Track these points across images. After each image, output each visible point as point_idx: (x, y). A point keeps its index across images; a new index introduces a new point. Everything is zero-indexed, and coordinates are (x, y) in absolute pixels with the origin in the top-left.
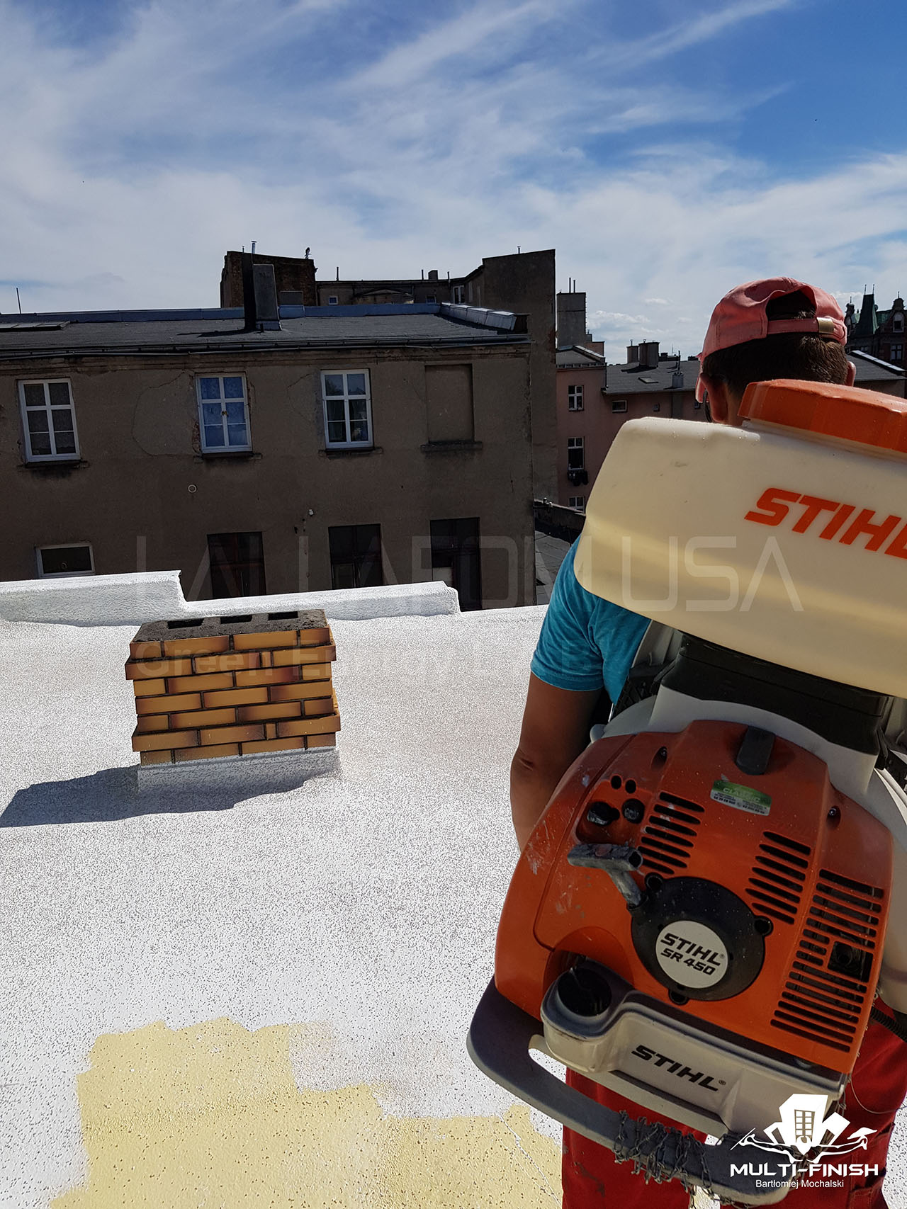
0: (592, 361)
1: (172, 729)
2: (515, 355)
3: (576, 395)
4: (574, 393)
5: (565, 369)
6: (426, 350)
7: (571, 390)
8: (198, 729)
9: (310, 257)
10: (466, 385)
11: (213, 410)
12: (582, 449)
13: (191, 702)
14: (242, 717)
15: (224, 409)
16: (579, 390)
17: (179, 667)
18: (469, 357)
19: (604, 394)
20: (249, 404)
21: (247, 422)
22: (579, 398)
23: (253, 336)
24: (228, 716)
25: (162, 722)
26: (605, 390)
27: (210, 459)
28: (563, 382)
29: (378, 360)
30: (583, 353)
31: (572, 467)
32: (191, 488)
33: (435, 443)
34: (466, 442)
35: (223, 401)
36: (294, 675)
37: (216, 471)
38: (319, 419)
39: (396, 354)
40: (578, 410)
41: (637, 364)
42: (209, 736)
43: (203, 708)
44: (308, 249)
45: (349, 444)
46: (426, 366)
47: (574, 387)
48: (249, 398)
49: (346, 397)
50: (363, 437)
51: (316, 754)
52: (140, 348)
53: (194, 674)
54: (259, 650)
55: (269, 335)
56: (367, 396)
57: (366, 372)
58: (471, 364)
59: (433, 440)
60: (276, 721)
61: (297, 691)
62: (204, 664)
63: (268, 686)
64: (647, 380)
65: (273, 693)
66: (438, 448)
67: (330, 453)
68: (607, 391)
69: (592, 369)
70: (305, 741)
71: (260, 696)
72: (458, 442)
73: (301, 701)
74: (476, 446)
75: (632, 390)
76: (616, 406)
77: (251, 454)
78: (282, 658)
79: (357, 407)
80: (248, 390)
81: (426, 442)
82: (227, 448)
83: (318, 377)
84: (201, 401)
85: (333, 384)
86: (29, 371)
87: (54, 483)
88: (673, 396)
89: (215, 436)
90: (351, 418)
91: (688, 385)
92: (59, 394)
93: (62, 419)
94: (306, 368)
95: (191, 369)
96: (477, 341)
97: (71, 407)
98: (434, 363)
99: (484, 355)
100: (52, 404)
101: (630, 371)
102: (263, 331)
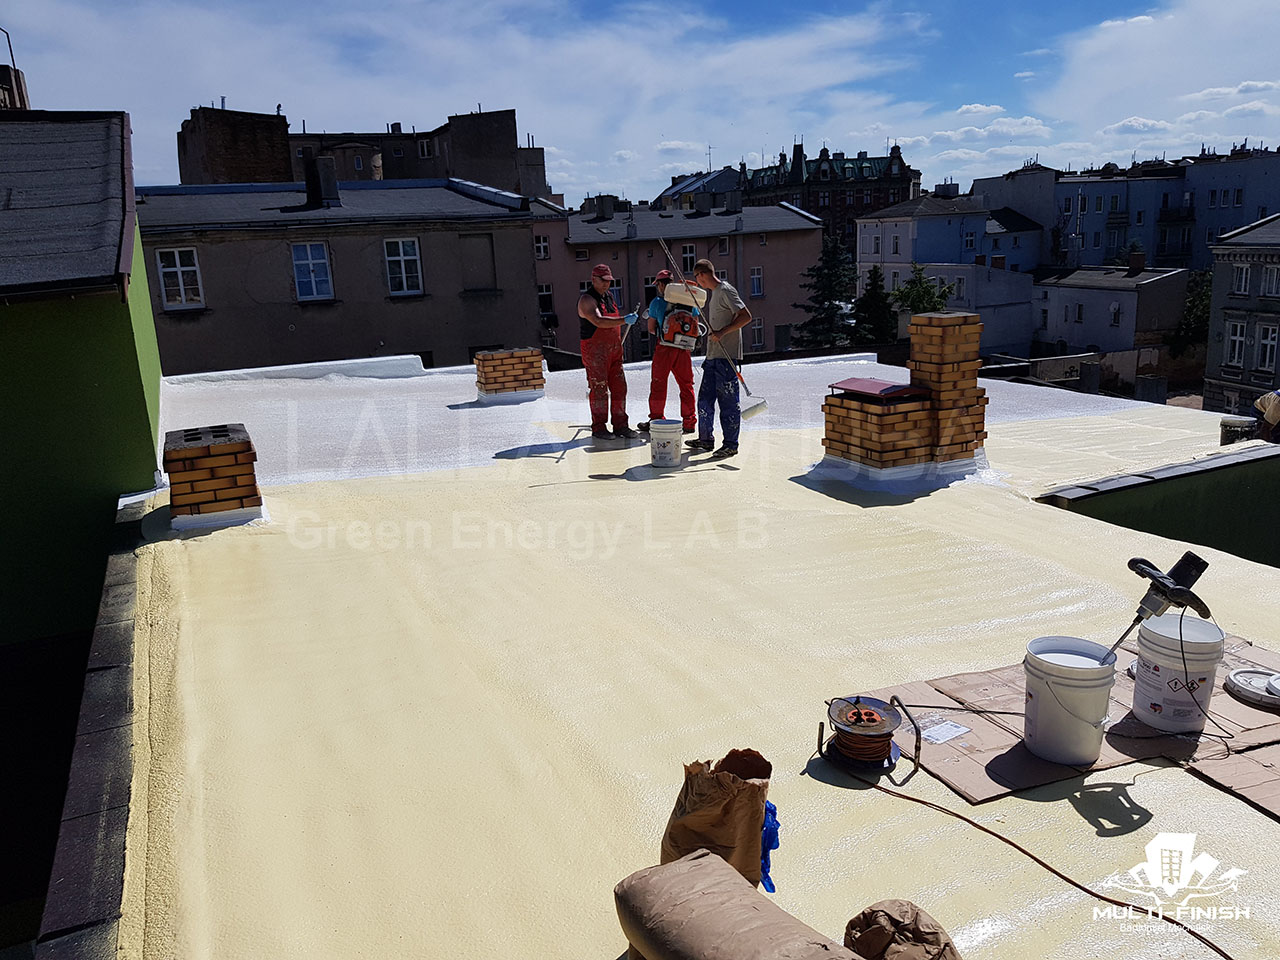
0: (554, 213)
1: (496, 383)
2: (523, 227)
3: (542, 245)
4: (540, 242)
6: (459, 224)
7: (537, 240)
8: (503, 383)
9: (281, 114)
10: (489, 248)
11: (304, 270)
12: (550, 295)
13: (501, 374)
14: (516, 378)
15: (311, 268)
16: (545, 240)
17: (499, 362)
18: (490, 228)
19: (567, 244)
20: (331, 265)
21: (329, 278)
22: (545, 248)
24: (512, 378)
25: (492, 380)
27: (304, 305)
29: (425, 231)
30: (546, 205)
31: (543, 311)
32: (292, 327)
33: (469, 291)
34: (491, 290)
35: (311, 262)
36: (531, 365)
37: (309, 314)
38: (384, 274)
39: (438, 226)
40: (544, 259)
41: (595, 215)
42: (507, 385)
44: (279, 106)
45: (405, 292)
46: (460, 235)
47: (539, 237)
48: (331, 259)
49: (402, 258)
51: (538, 391)
52: (249, 224)
53: (503, 365)
54: (520, 357)
56: (417, 257)
57: (416, 240)
58: (491, 235)
59: (467, 288)
60: (526, 380)
61: (532, 370)
62: (505, 362)
63: (524, 369)
64: (605, 231)
65: (525, 371)
66: (471, 294)
67: (394, 299)
68: (570, 241)
69: (554, 220)
70: (535, 387)
71: (521, 372)
73: (533, 374)
74: (499, 293)
75: (592, 239)
76: (578, 254)
78: (528, 359)
79: (411, 266)
80: (331, 254)
81: (462, 290)
82: (315, 297)
83: (382, 243)
84: (295, 263)
85: (393, 249)
86: (165, 242)
87: (186, 327)
88: (629, 245)
89: (306, 288)
90: (406, 273)
91: (641, 235)
92: (187, 259)
93: (190, 278)
94: (373, 237)
95: (288, 239)
96: (496, 217)
97: (197, 268)
98: (464, 233)
99: (501, 227)
100: (182, 266)
101: (589, 222)
102: (329, 207)
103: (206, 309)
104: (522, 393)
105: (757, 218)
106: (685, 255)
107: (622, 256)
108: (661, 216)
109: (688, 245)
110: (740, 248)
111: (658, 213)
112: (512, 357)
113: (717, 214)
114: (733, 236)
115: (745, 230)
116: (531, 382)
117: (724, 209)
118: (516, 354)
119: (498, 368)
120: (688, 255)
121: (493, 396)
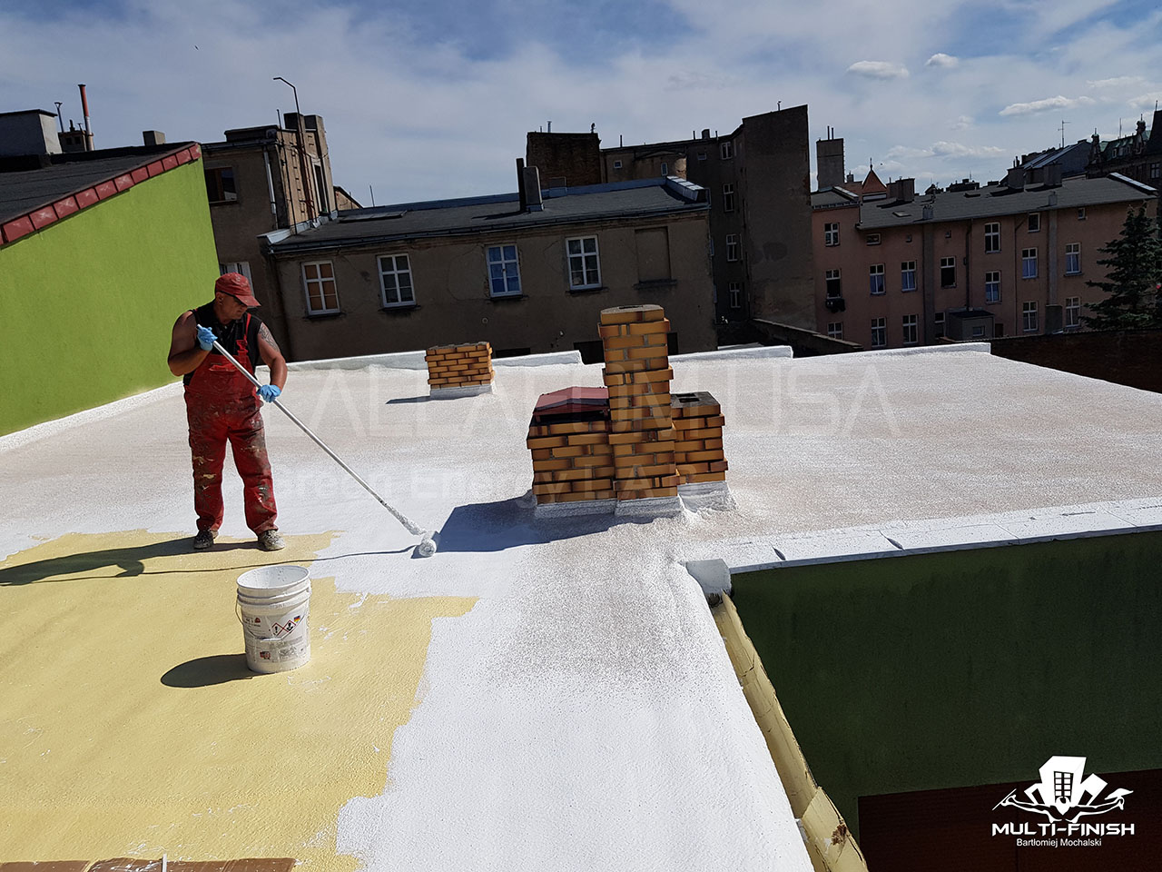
0: (846, 200)
1: (439, 378)
2: (697, 218)
4: (830, 230)
5: (820, 209)
6: (635, 219)
7: (828, 227)
8: (447, 378)
9: (595, 132)
10: (665, 241)
11: (497, 269)
13: (445, 369)
14: (460, 373)
15: (504, 267)
16: (835, 227)
17: (441, 357)
18: (664, 222)
19: (858, 229)
20: (519, 263)
21: (519, 276)
23: (524, 217)
24: (456, 373)
25: (436, 375)
26: (859, 225)
27: (496, 301)
28: (819, 222)
29: (603, 228)
30: (841, 193)
31: (830, 296)
32: (484, 320)
33: (645, 282)
34: (666, 281)
35: (503, 262)
36: (476, 359)
37: (499, 309)
38: (565, 270)
39: (615, 223)
40: (834, 246)
41: (894, 200)
42: (451, 380)
43: (448, 371)
46: (636, 231)
47: (829, 225)
48: (520, 259)
49: (583, 255)
50: (596, 280)
51: (484, 386)
52: (450, 231)
53: (445, 360)
54: (464, 352)
55: (534, 216)
56: (597, 253)
57: (595, 237)
58: (666, 228)
59: (642, 280)
60: (470, 375)
61: (477, 366)
62: (448, 357)
63: (468, 364)
64: (900, 214)
65: (470, 366)
66: (646, 285)
67: (573, 293)
69: (845, 208)
70: (480, 382)
71: (465, 367)
72: (660, 281)
73: (478, 369)
74: (672, 283)
75: (886, 224)
76: (871, 239)
77: (521, 296)
78: (472, 354)
79: (591, 261)
80: (519, 254)
81: (637, 282)
82: (506, 293)
83: (564, 243)
84: (489, 263)
85: (574, 246)
86: (383, 250)
87: (400, 321)
88: (925, 228)
89: (498, 285)
90: (587, 268)
91: (937, 217)
92: (402, 263)
93: (404, 279)
94: (555, 237)
95: (482, 243)
96: (671, 211)
97: (409, 271)
98: (641, 228)
99: (676, 220)
100: (398, 269)
101: (883, 207)
102: (530, 212)
103: (416, 306)
104: (466, 388)
105: (1078, 190)
106: (987, 235)
107: (917, 239)
108: (967, 196)
109: (991, 224)
110: (1053, 224)
111: (964, 193)
112: (456, 352)
113: (1028, 190)
114: (1046, 213)
115: (1059, 205)
116: (475, 376)
117: (1042, 184)
118: (459, 349)
119: (443, 363)
120: (992, 234)
121: (438, 391)
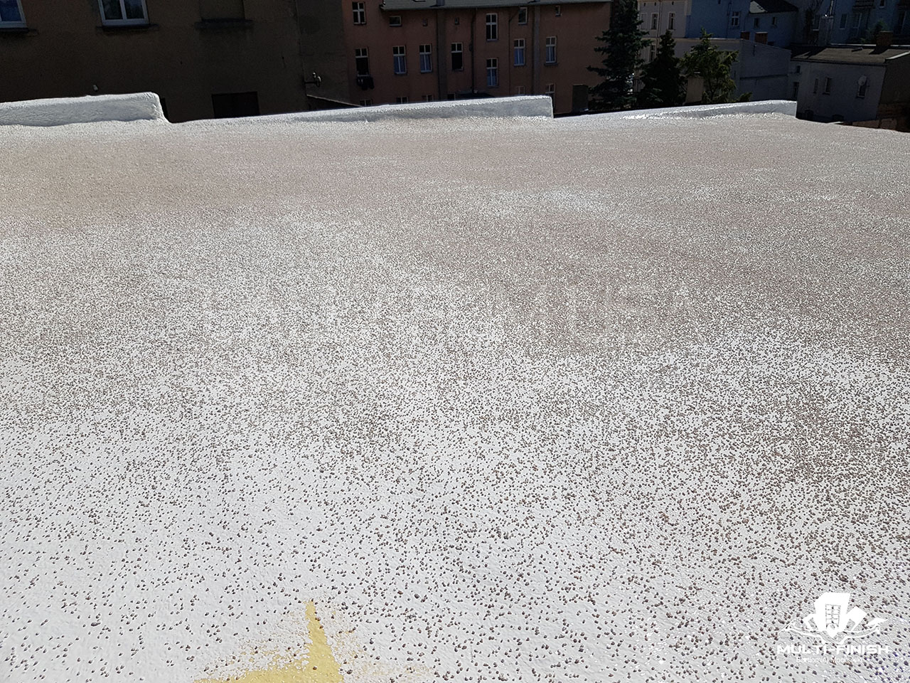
3: (359, 11)
4: (357, 9)
7: (355, 6)
12: (367, 58)
16: (361, 7)
19: (382, 10)
22: (362, 13)
26: (383, 6)
31: (360, 74)
33: (209, 21)
34: (237, 21)
40: (361, 25)
45: (125, 21)
50: (139, 15)
59: (205, 17)
66: (212, 26)
67: (107, 30)
68: (385, 8)
72: (230, 20)
74: (247, 25)
75: (406, 7)
76: (393, 21)
77: (26, 31)
81: (200, 19)
88: (438, 13)
91: (449, 3)
106: (487, 24)
107: (432, 23)
109: (491, 14)
110: (537, 18)
114: (532, 7)
115: (542, 2)
120: (491, 24)
